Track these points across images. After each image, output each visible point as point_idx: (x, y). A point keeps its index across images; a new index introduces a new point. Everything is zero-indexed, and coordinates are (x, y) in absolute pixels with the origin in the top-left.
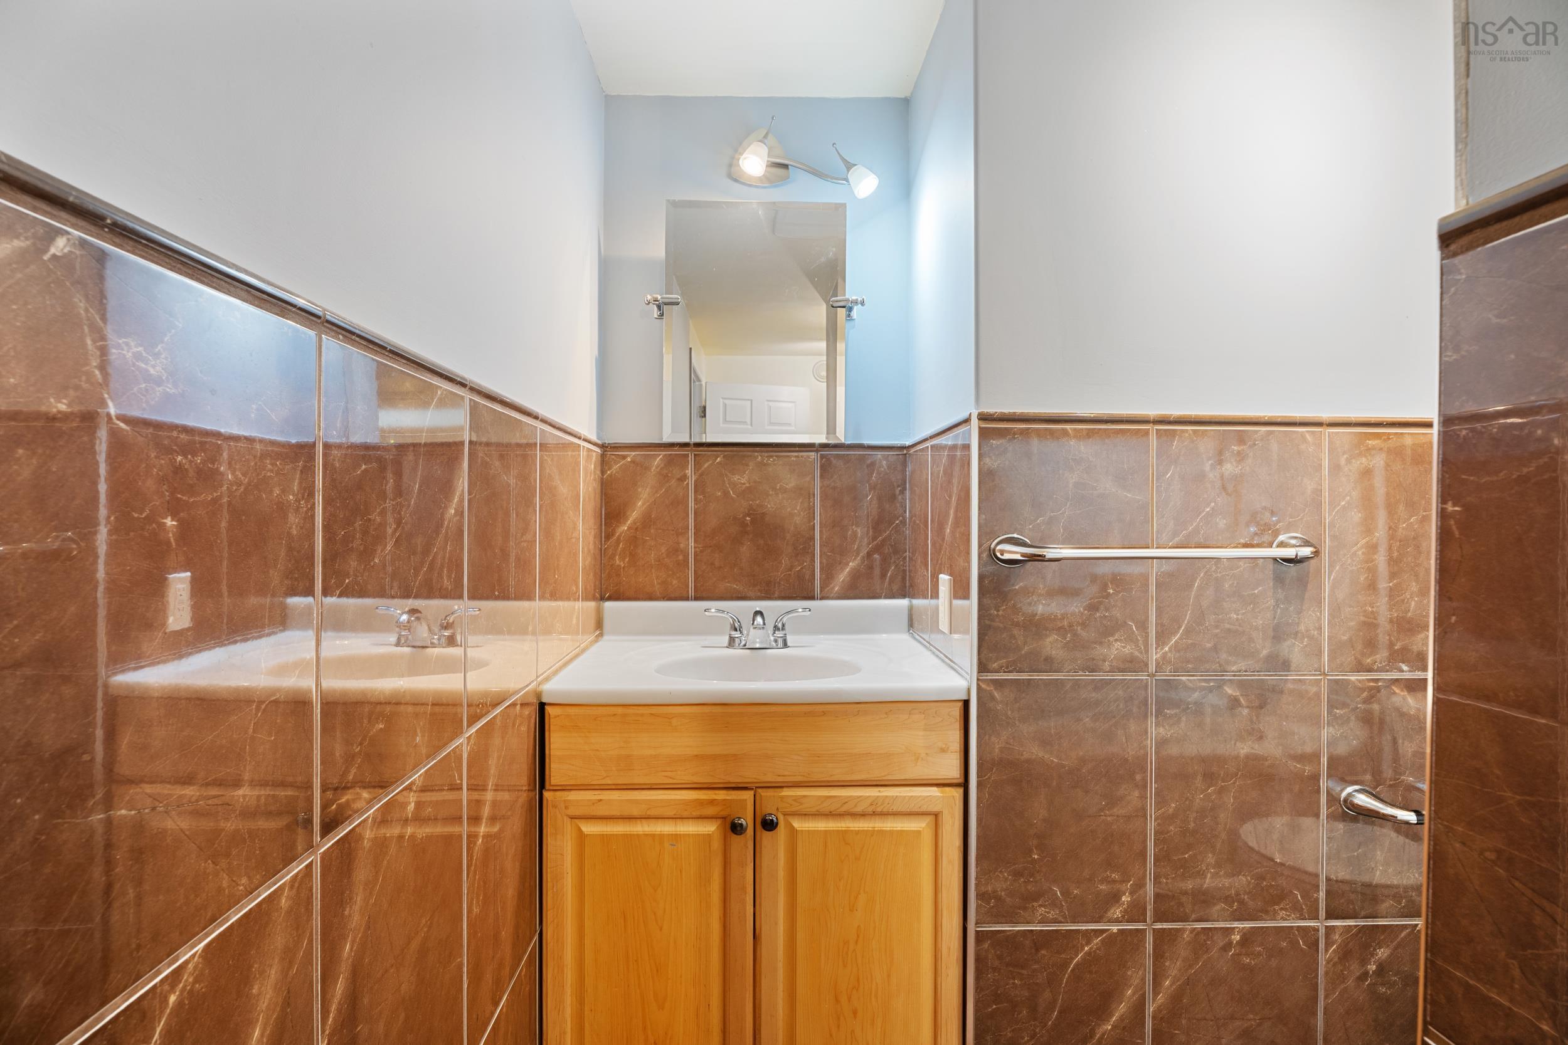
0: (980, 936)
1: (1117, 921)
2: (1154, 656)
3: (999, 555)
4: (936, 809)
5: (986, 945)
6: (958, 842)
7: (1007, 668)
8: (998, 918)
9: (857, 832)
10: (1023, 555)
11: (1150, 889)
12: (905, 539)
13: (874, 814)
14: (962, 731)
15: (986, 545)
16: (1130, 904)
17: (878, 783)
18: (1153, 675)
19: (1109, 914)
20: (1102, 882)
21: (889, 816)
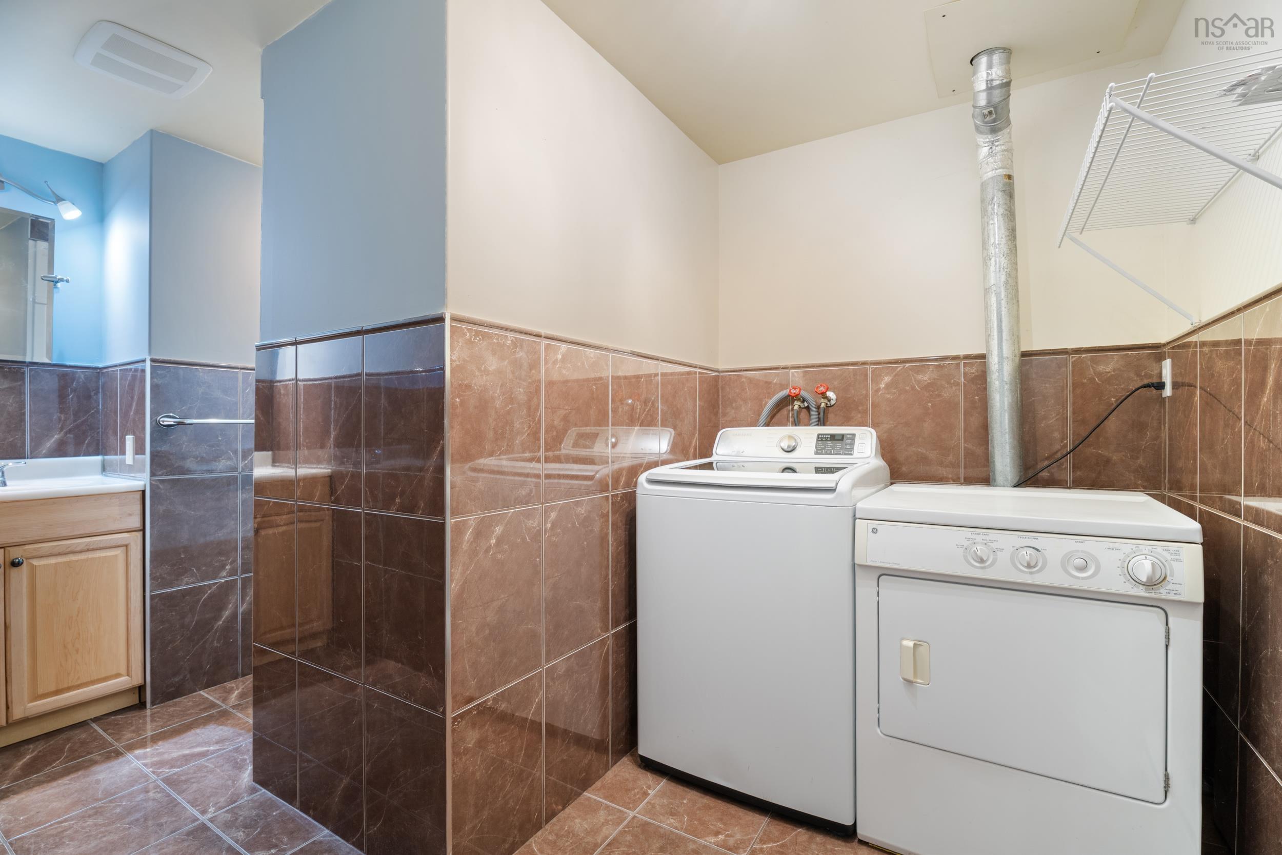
0: (152, 597)
1: (224, 577)
2: (241, 465)
3: (161, 423)
4: (127, 543)
5: (156, 601)
6: (140, 556)
7: (167, 473)
8: (162, 587)
9: (77, 561)
10: (174, 422)
11: (239, 561)
12: (99, 421)
13: (88, 550)
14: (142, 505)
15: (154, 419)
16: (230, 569)
17: (91, 535)
18: (240, 473)
19: (220, 575)
20: (216, 562)
21: (98, 551)
